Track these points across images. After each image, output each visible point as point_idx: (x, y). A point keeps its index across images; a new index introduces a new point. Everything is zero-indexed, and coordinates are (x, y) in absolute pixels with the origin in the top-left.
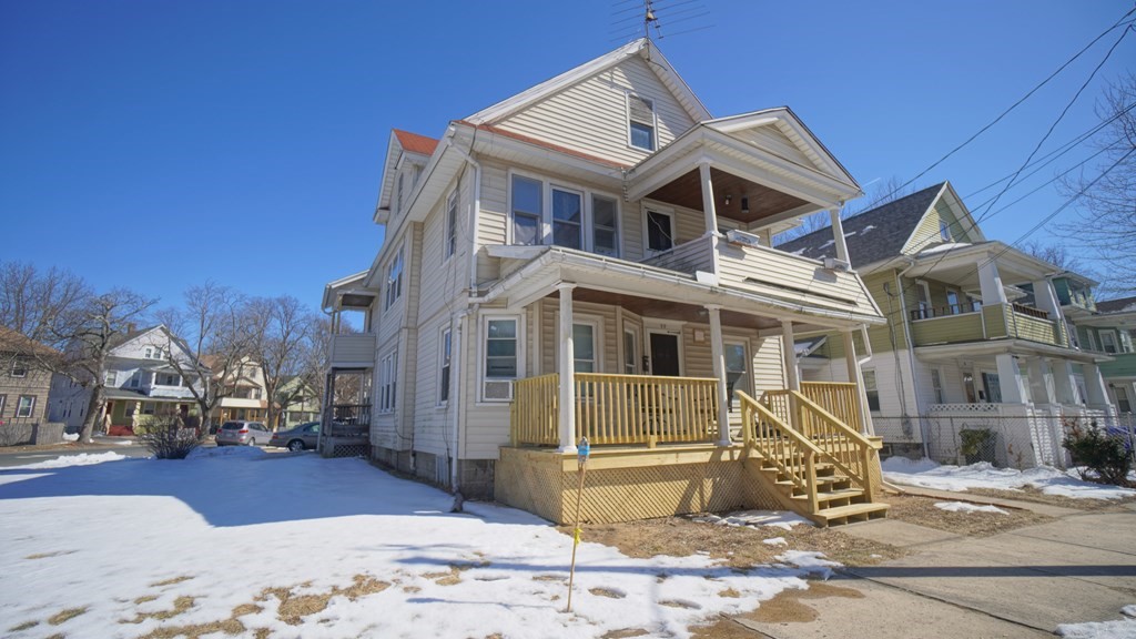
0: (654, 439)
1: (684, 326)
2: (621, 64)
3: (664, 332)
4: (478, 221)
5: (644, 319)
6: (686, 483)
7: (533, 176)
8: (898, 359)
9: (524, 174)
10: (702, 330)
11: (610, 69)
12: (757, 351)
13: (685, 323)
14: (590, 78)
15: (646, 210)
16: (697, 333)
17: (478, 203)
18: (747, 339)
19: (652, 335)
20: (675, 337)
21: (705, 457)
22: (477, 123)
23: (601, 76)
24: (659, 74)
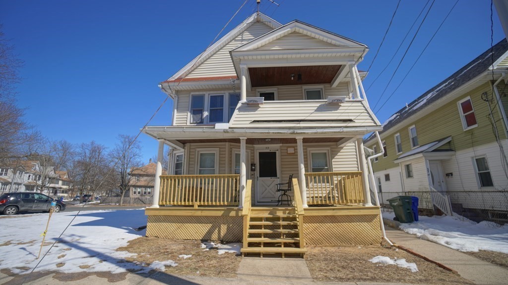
0: (196, 204)
1: (281, 147)
2: (248, 29)
3: (268, 151)
4: (175, 117)
5: (255, 146)
6: (210, 225)
7: (201, 93)
8: (501, 147)
9: (197, 93)
10: (293, 147)
11: (241, 33)
12: (336, 155)
13: (281, 145)
14: (231, 41)
15: (259, 93)
16: (289, 149)
17: (176, 110)
18: (329, 148)
19: (260, 153)
20: (275, 153)
21: (220, 213)
22: (174, 80)
23: (237, 39)
24: (269, 25)
